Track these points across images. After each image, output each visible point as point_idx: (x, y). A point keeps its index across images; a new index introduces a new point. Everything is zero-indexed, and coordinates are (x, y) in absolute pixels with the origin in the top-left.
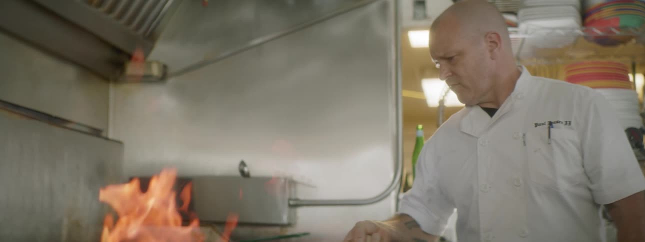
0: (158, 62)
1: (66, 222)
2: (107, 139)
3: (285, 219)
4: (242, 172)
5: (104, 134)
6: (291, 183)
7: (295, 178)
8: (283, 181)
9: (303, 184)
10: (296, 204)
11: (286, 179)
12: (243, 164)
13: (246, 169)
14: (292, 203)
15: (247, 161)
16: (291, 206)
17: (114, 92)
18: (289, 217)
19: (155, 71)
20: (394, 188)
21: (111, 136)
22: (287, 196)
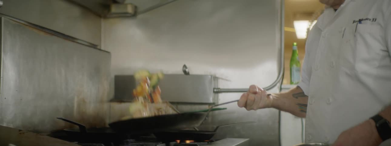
0: (131, 4)
1: (76, 99)
2: (100, 50)
3: (211, 101)
4: (185, 72)
5: (98, 47)
6: (215, 78)
7: (217, 76)
8: (210, 77)
9: (222, 79)
10: (218, 91)
11: (212, 76)
12: (185, 66)
13: (187, 70)
14: (215, 90)
15: (187, 65)
16: (214, 92)
17: (104, 24)
18: (213, 99)
19: (130, 10)
20: (279, 82)
21: (103, 48)
22: (213, 86)
